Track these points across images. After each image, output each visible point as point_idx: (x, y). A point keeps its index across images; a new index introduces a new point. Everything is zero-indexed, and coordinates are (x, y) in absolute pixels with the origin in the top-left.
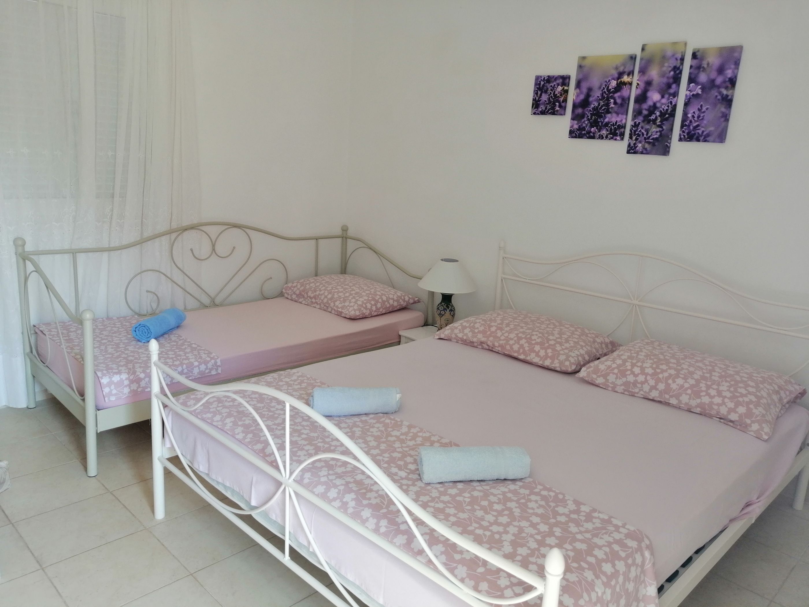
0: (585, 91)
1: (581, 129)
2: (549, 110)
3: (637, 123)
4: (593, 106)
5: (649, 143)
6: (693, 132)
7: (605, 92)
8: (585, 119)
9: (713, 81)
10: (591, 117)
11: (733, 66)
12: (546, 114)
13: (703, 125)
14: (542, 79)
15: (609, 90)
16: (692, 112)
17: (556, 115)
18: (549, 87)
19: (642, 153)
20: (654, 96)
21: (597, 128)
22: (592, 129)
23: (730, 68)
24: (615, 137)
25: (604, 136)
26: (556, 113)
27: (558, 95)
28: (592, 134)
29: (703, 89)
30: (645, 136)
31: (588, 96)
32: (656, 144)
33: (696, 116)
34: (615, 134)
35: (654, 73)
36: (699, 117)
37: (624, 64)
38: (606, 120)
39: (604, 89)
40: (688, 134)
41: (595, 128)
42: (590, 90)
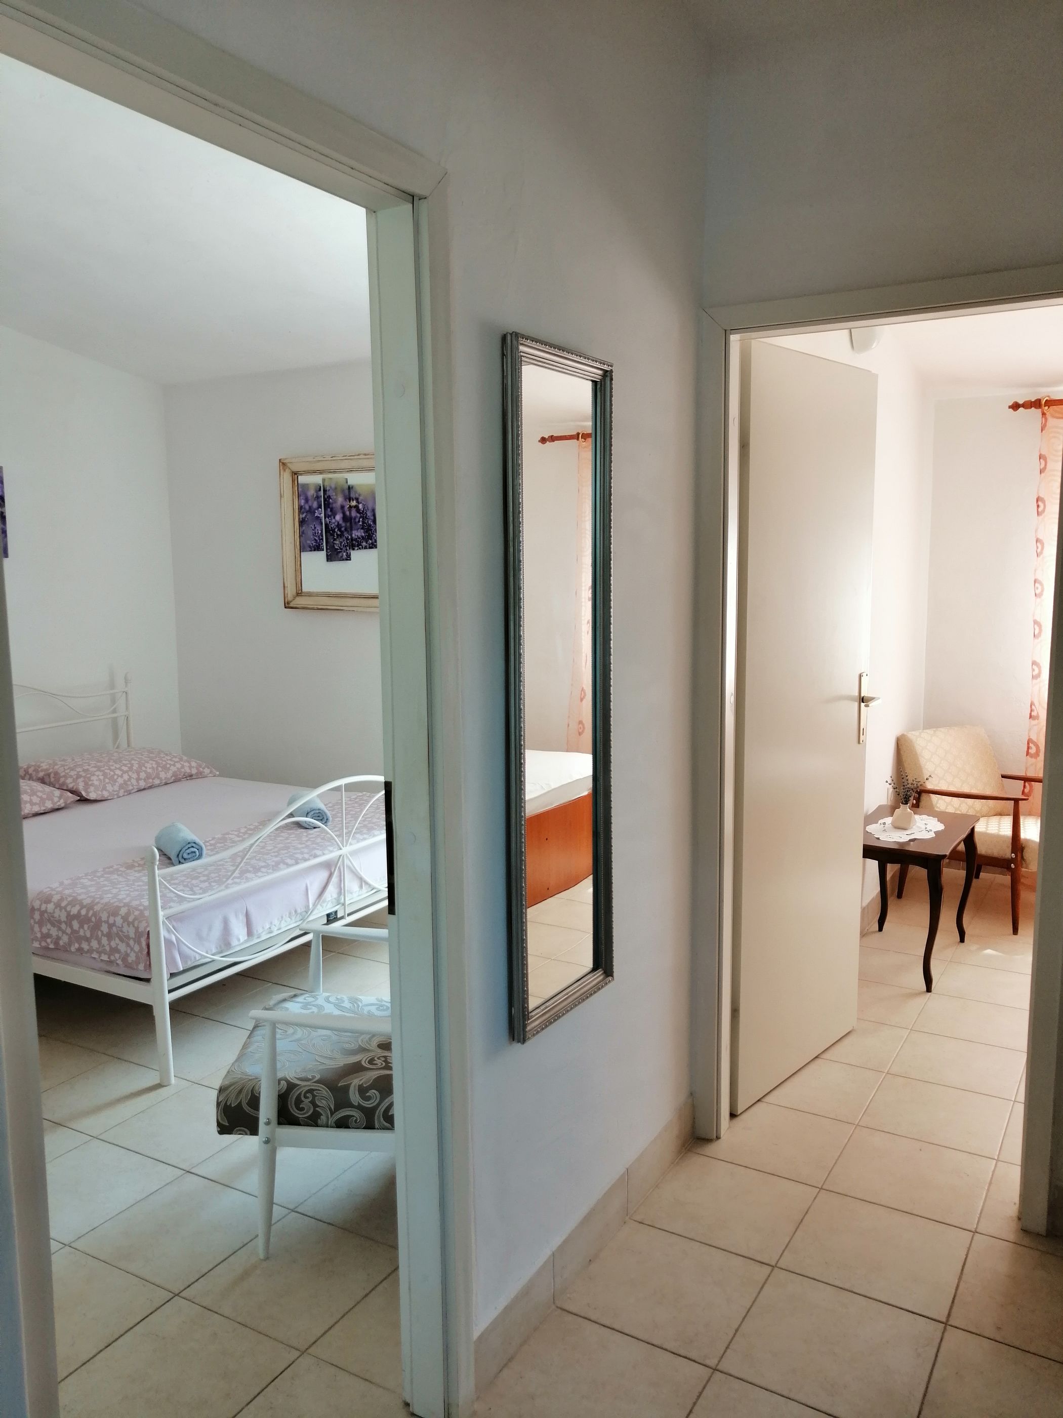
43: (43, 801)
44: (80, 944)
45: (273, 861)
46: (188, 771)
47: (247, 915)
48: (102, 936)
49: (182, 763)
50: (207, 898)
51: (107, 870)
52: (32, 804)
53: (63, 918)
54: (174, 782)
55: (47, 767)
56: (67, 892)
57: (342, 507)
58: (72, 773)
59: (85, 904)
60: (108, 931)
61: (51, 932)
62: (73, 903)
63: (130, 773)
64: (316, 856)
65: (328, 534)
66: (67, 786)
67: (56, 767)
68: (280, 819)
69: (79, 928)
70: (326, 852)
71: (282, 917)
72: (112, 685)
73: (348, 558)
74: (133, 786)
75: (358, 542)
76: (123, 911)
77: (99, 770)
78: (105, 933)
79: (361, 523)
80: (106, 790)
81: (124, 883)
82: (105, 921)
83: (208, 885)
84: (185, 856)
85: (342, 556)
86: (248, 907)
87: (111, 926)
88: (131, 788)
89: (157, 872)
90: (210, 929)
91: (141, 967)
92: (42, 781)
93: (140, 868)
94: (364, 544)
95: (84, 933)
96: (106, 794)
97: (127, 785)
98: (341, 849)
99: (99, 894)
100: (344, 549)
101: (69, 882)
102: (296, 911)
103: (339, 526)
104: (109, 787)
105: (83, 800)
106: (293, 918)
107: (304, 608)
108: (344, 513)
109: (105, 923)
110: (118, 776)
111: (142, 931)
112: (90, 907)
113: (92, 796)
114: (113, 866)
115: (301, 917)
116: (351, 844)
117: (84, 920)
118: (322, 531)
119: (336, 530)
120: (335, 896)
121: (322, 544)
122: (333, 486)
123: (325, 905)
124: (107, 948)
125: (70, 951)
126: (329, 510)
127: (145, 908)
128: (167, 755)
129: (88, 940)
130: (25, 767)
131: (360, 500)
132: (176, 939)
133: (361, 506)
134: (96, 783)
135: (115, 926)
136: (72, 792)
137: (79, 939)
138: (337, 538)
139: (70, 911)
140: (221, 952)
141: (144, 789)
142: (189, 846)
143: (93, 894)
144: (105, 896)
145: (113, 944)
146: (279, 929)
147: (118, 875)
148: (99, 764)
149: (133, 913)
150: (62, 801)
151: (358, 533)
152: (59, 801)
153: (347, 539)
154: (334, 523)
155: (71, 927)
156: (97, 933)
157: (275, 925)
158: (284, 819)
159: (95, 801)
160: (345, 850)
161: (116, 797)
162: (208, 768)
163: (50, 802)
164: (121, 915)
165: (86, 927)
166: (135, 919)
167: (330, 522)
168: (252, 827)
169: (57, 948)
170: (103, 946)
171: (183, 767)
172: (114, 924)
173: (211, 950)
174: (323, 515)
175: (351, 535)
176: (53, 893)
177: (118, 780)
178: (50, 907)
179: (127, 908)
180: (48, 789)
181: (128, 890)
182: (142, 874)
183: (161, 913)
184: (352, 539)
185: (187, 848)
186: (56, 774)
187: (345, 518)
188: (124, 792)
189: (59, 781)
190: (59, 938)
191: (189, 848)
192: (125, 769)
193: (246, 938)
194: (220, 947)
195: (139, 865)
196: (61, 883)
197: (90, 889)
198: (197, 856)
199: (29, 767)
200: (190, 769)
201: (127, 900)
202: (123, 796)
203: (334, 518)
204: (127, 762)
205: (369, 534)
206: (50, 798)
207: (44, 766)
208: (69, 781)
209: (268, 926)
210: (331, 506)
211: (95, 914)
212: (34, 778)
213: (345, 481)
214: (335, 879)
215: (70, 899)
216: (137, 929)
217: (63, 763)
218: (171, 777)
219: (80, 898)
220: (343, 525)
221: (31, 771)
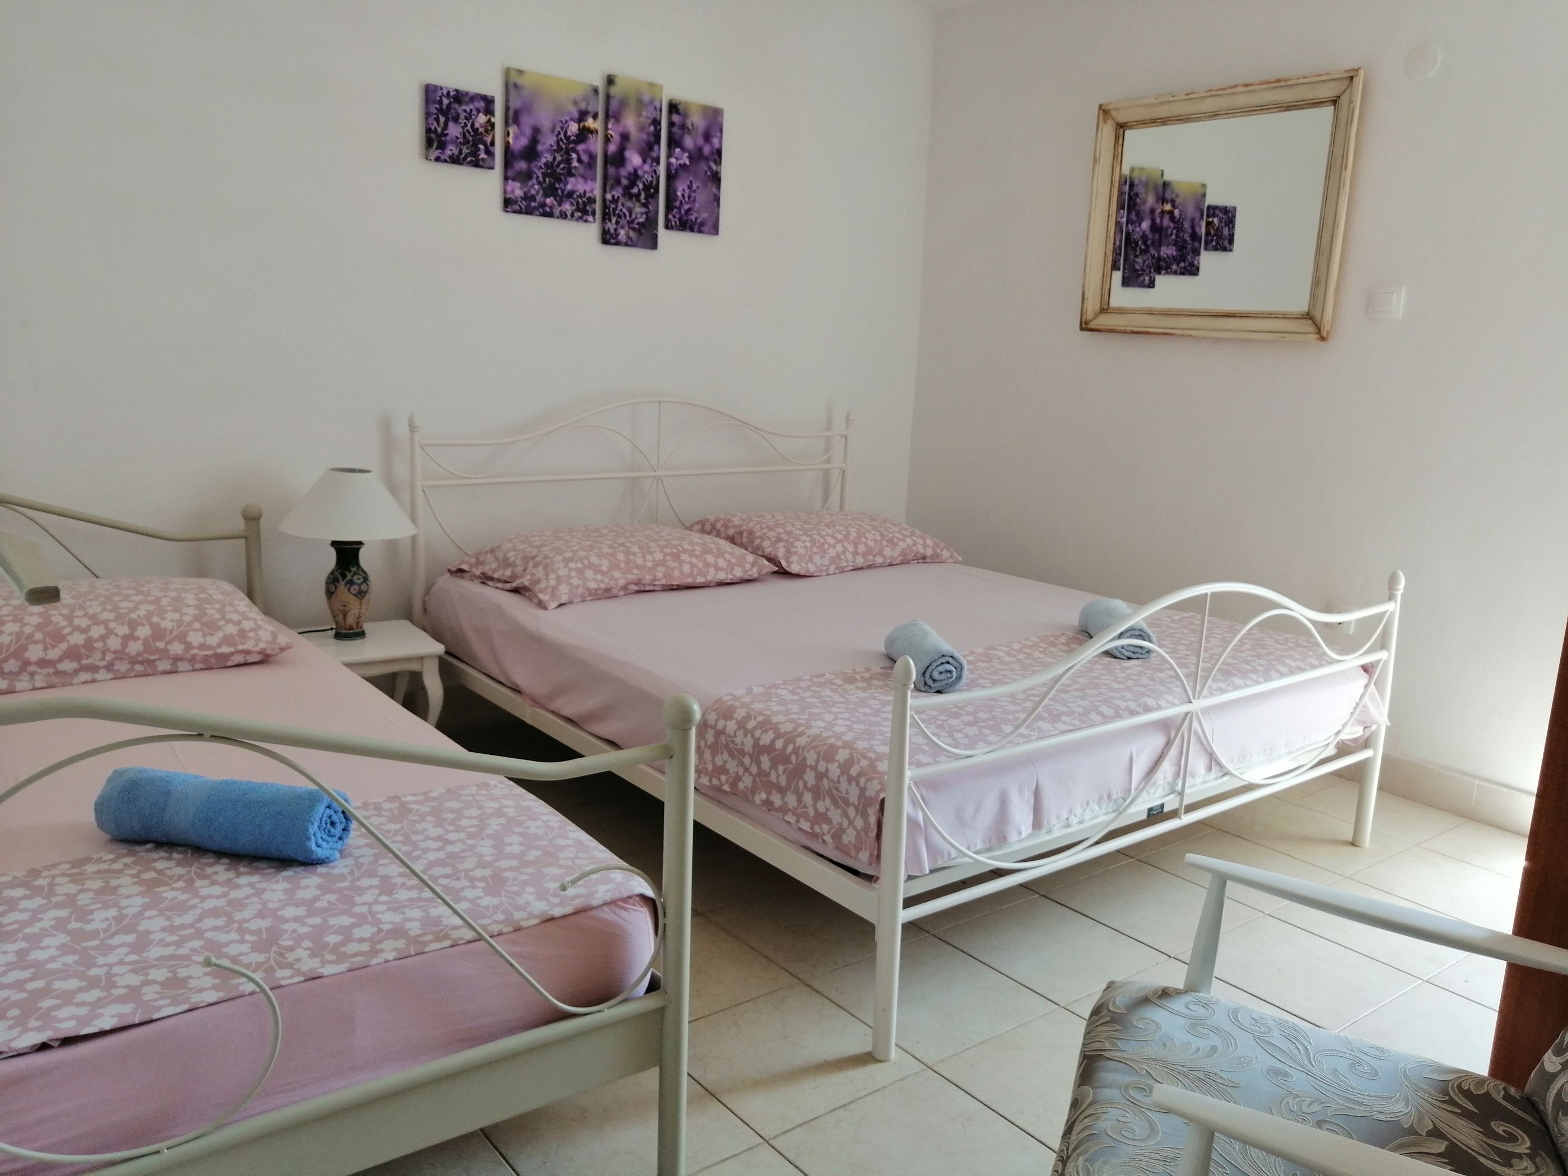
0: (528, 132)
1: (528, 198)
2: (466, 157)
3: (616, 197)
4: (544, 160)
5: (634, 229)
6: (685, 218)
7: (561, 140)
8: (534, 181)
9: (700, 150)
10: (544, 180)
11: (718, 134)
12: (462, 164)
13: (695, 209)
14: (445, 93)
15: (567, 138)
16: (681, 189)
17: (482, 167)
18: (460, 111)
19: (626, 245)
20: (634, 159)
21: (556, 200)
22: (548, 201)
23: (716, 136)
24: (585, 217)
25: (569, 214)
26: (481, 163)
27: (481, 130)
28: (548, 209)
29: (690, 157)
30: (628, 218)
31: (534, 141)
32: (643, 231)
33: (686, 195)
34: (585, 212)
35: (630, 122)
36: (689, 197)
37: (586, 99)
38: (569, 187)
39: (559, 133)
40: (680, 219)
41: (552, 198)
42: (536, 131)
43: (731, 566)
44: (769, 794)
45: (1080, 706)
46: (922, 551)
47: (1037, 793)
48: (804, 788)
49: (915, 539)
50: (982, 756)
51: (815, 679)
52: (717, 568)
53: (748, 744)
54: (902, 563)
55: (740, 522)
56: (757, 706)
57: (1152, 211)
58: (772, 534)
59: (782, 731)
60: (814, 783)
61: (727, 766)
62: (766, 725)
63: (846, 544)
64: (1148, 709)
65: (1129, 248)
66: (763, 552)
67: (751, 524)
68: (1109, 639)
69: (770, 769)
70: (1162, 703)
71: (1088, 803)
72: (829, 425)
73: (1151, 285)
74: (847, 561)
75: (1166, 263)
76: (842, 755)
77: (806, 534)
78: (809, 786)
79: (1173, 237)
80: (813, 563)
81: (841, 705)
82: (811, 767)
83: (977, 732)
84: (936, 675)
85: (1143, 281)
86: (1040, 782)
87: (820, 776)
88: (844, 564)
89: (909, 701)
90: (978, 808)
91: (864, 856)
92: (732, 540)
93: (865, 685)
94: (1174, 267)
95: (777, 778)
96: (812, 568)
97: (840, 559)
98: (1190, 702)
99: (804, 719)
100: (1147, 271)
101: (760, 690)
102: (1109, 796)
103: (1144, 237)
104: (817, 559)
105: (783, 573)
106: (1104, 806)
107: (1110, 331)
108: (1153, 220)
109: (811, 770)
110: (830, 545)
111: (870, 797)
112: (790, 738)
113: (795, 568)
114: (824, 675)
115: (1115, 807)
116: (1205, 697)
117: (779, 758)
118: (1121, 242)
119: (1140, 243)
120: (1170, 778)
121: (1119, 260)
122: (1143, 179)
123: (1152, 791)
124: (811, 812)
125: (753, 802)
126: (1134, 213)
127: (880, 757)
128: (894, 525)
129: (782, 791)
130: (712, 520)
131: (1176, 204)
132: (924, 818)
133: (1176, 212)
134: (801, 551)
135: (828, 778)
136: (769, 559)
137: (770, 787)
138: (1140, 254)
139: (759, 739)
140: (989, 850)
141: (861, 568)
142: (944, 660)
143: (795, 717)
144: (814, 724)
145: (821, 806)
146: (1081, 822)
147: (832, 690)
148: (806, 526)
149: (858, 763)
150: (755, 570)
151: (1168, 251)
152: (751, 570)
153: (1153, 257)
154: (1138, 233)
155: (759, 764)
156: (798, 781)
157: (1075, 815)
158: (1113, 640)
159: (798, 576)
160: (1197, 705)
161: (824, 573)
162: (948, 550)
163: (740, 569)
164: (838, 761)
165: (781, 768)
166: (860, 774)
167: (1133, 231)
168: (1030, 643)
169: (734, 792)
170: (805, 807)
171: (915, 544)
172: (825, 774)
173: (975, 845)
174: (1124, 220)
175: (1159, 253)
176: (737, 704)
177: (829, 551)
178: (731, 726)
179: (847, 751)
180: (739, 551)
181: (848, 719)
182: (867, 694)
183: (908, 773)
184: (1159, 259)
185: (939, 663)
186: (751, 533)
187: (1154, 227)
188: (836, 568)
189: (753, 542)
190: (738, 778)
191: (942, 663)
192: (840, 536)
193: (1030, 831)
194: (990, 841)
195: (863, 679)
196: (749, 691)
197: (790, 706)
198: (954, 678)
199: (718, 520)
200: (924, 549)
201: (849, 737)
202: (835, 573)
203: (1140, 225)
204: (842, 528)
205: (1183, 254)
206: (740, 564)
207: (736, 521)
208: (766, 544)
209: (1065, 816)
210: (1137, 208)
211: (796, 751)
212: (722, 535)
213: (1160, 173)
214: (1174, 751)
215: (760, 719)
216: (863, 790)
217: (760, 519)
218: (899, 555)
219: (775, 719)
220: (1150, 236)
221: (719, 525)
